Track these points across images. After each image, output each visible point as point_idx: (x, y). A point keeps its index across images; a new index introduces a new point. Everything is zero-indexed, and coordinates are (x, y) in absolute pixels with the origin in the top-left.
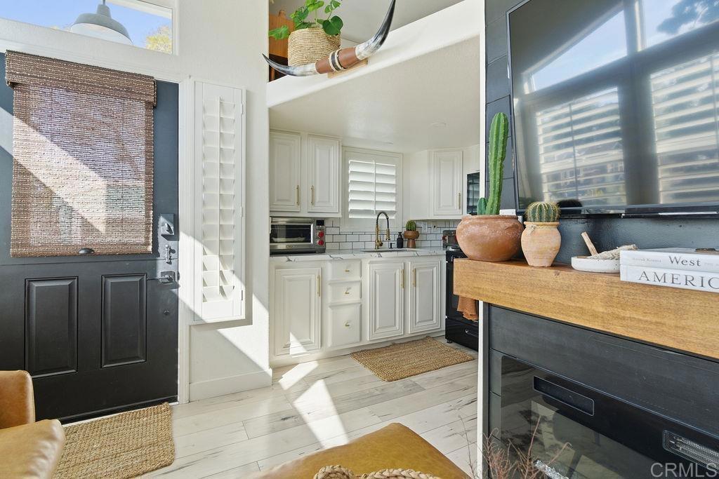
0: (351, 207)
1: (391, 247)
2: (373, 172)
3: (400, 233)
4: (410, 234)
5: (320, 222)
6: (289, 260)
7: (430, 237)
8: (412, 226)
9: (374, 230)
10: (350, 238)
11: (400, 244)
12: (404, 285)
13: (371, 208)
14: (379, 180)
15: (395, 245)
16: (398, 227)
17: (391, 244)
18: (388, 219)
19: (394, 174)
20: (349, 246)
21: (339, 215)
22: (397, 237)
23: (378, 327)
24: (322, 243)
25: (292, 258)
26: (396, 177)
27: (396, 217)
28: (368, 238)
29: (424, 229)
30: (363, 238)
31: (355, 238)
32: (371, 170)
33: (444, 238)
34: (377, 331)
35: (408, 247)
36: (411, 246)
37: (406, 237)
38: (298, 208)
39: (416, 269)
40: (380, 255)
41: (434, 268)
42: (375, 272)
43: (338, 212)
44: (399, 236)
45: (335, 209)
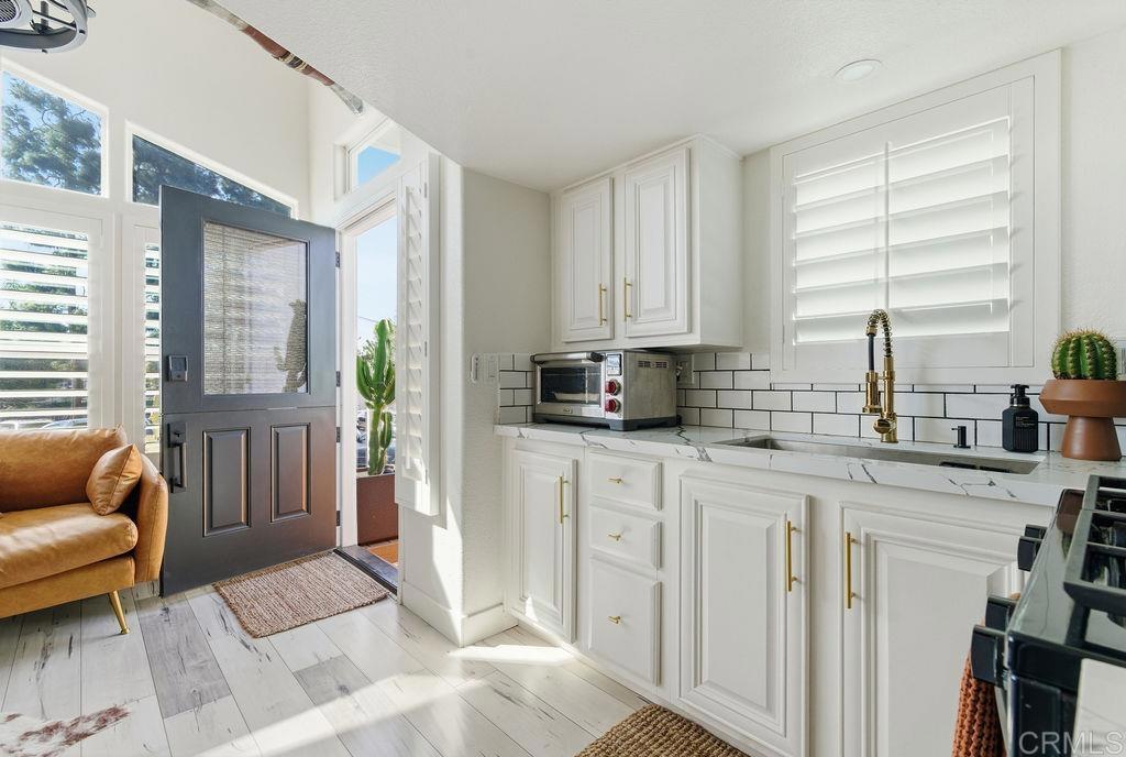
1: (963, 443)
3: (1020, 390)
10: (803, 401)
34: (704, 690)
38: (605, 332)
39: (874, 538)
40: (704, 456)
41: (1006, 568)
42: (696, 502)
43: (686, 330)
44: (1012, 402)
45: (680, 323)
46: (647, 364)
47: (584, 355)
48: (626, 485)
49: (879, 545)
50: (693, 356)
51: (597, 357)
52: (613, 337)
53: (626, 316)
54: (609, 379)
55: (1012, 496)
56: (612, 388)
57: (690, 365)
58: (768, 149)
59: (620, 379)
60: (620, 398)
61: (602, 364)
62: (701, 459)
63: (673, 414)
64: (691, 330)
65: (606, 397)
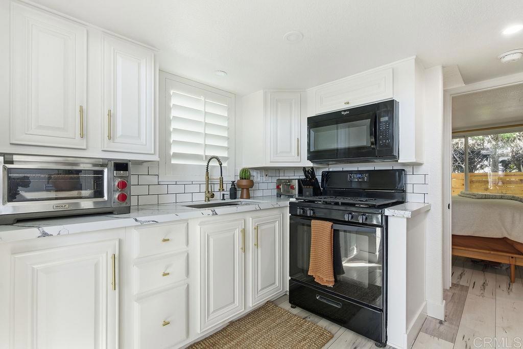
0: (174, 149)
1: (224, 199)
2: (203, 121)
3: (233, 182)
4: (244, 182)
5: (121, 166)
6: (45, 234)
7: (263, 186)
8: (246, 174)
9: (204, 179)
10: (172, 189)
11: (233, 195)
12: (244, 249)
13: (200, 152)
14: (209, 131)
15: (227, 197)
16: (231, 176)
17: (223, 195)
18: (221, 165)
19: (226, 115)
20: (171, 199)
21: (155, 158)
22: (230, 186)
23: (212, 310)
24: (123, 198)
25: (51, 228)
26: (228, 119)
27: (228, 164)
28: (195, 188)
29: (257, 177)
30: (190, 189)
31: (180, 189)
32: (200, 107)
33: (278, 187)
34: (211, 317)
35: (242, 197)
36: (245, 196)
37: (239, 186)
62: (213, 214)
64: (154, 153)
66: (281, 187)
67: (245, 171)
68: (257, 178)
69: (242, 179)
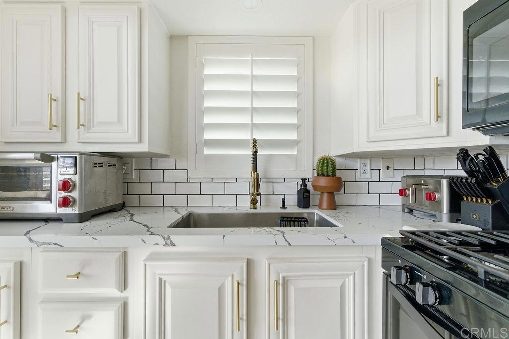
1: (284, 207)
3: (304, 180)
4: (323, 182)
7: (374, 187)
8: (327, 167)
11: (304, 200)
22: (297, 186)
29: (363, 172)
33: (402, 193)
35: (320, 207)
37: (315, 187)
38: (57, 136)
39: (287, 279)
40: (168, 242)
41: (347, 279)
42: (160, 280)
43: (136, 140)
44: (301, 186)
45: (133, 135)
46: (101, 165)
47: (32, 156)
48: (87, 276)
49: (289, 282)
50: (134, 159)
51: (48, 158)
52: (64, 141)
53: (80, 125)
54: (61, 178)
55: (354, 242)
56: (66, 186)
57: (132, 165)
58: (187, 36)
59: (76, 178)
60: (75, 194)
61: (54, 164)
62: (166, 244)
63: (120, 202)
64: (140, 141)
65: (58, 195)
66: (409, 192)
67: (327, 163)
68: (365, 172)
69: (323, 175)
